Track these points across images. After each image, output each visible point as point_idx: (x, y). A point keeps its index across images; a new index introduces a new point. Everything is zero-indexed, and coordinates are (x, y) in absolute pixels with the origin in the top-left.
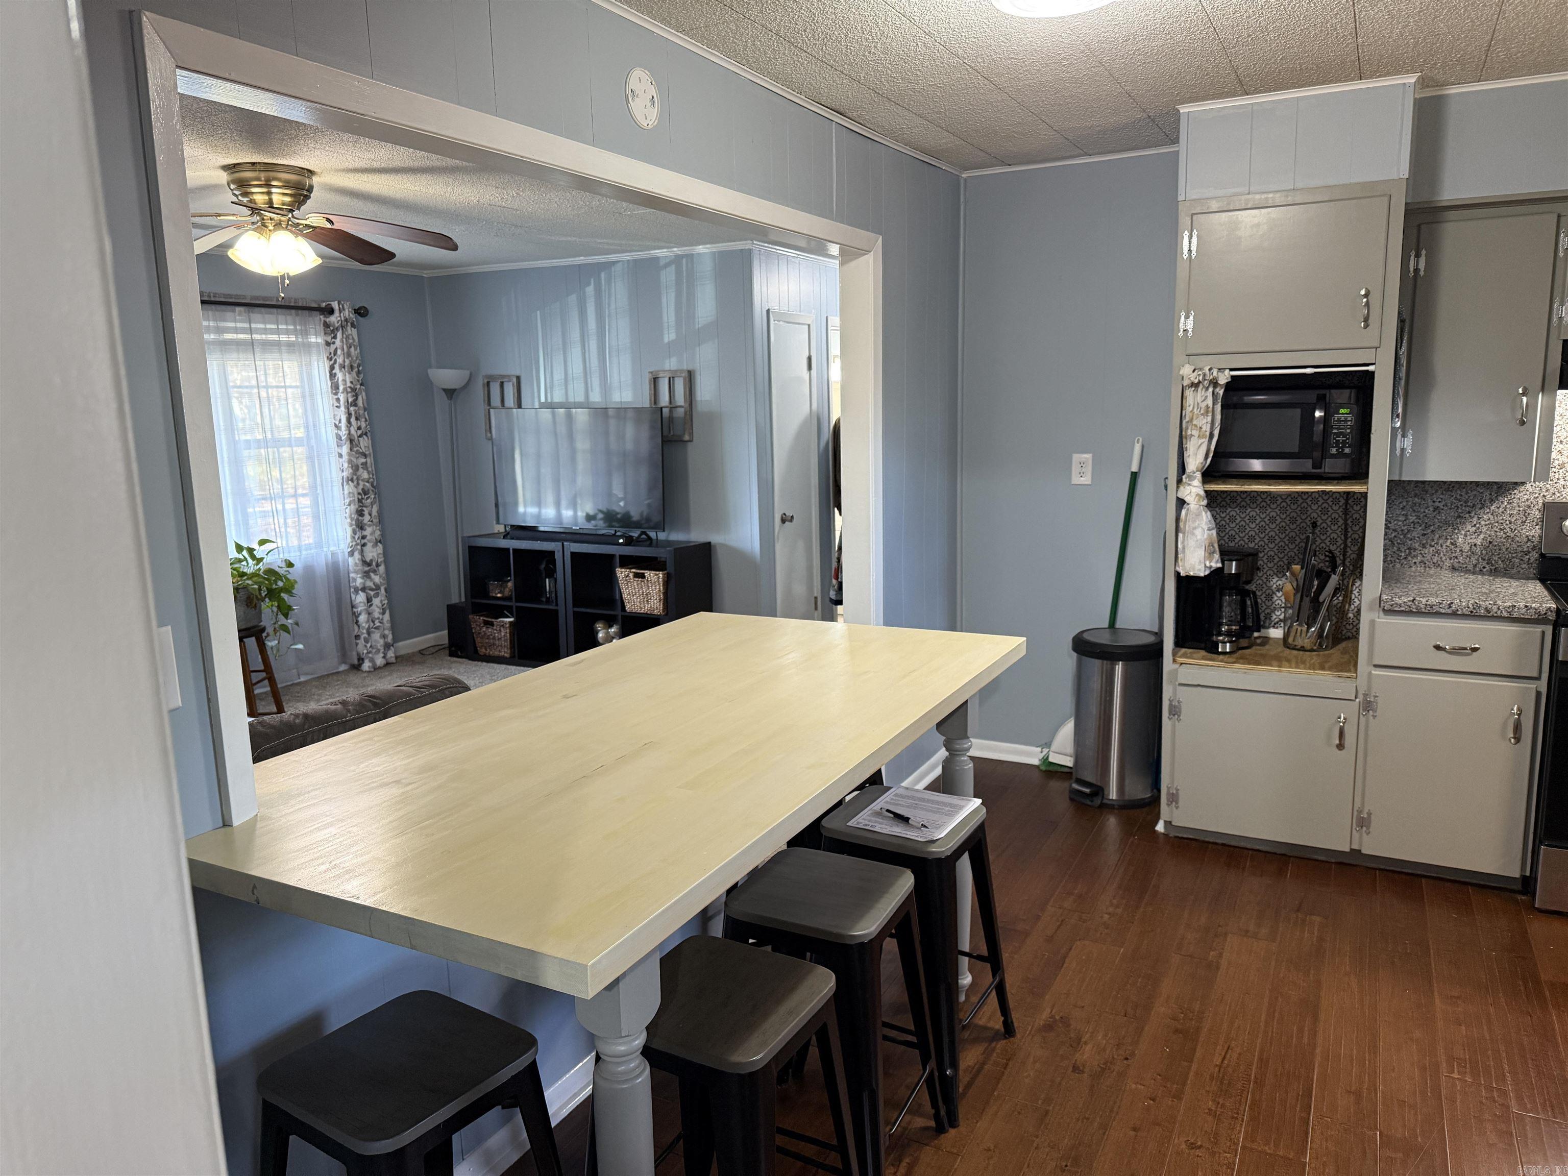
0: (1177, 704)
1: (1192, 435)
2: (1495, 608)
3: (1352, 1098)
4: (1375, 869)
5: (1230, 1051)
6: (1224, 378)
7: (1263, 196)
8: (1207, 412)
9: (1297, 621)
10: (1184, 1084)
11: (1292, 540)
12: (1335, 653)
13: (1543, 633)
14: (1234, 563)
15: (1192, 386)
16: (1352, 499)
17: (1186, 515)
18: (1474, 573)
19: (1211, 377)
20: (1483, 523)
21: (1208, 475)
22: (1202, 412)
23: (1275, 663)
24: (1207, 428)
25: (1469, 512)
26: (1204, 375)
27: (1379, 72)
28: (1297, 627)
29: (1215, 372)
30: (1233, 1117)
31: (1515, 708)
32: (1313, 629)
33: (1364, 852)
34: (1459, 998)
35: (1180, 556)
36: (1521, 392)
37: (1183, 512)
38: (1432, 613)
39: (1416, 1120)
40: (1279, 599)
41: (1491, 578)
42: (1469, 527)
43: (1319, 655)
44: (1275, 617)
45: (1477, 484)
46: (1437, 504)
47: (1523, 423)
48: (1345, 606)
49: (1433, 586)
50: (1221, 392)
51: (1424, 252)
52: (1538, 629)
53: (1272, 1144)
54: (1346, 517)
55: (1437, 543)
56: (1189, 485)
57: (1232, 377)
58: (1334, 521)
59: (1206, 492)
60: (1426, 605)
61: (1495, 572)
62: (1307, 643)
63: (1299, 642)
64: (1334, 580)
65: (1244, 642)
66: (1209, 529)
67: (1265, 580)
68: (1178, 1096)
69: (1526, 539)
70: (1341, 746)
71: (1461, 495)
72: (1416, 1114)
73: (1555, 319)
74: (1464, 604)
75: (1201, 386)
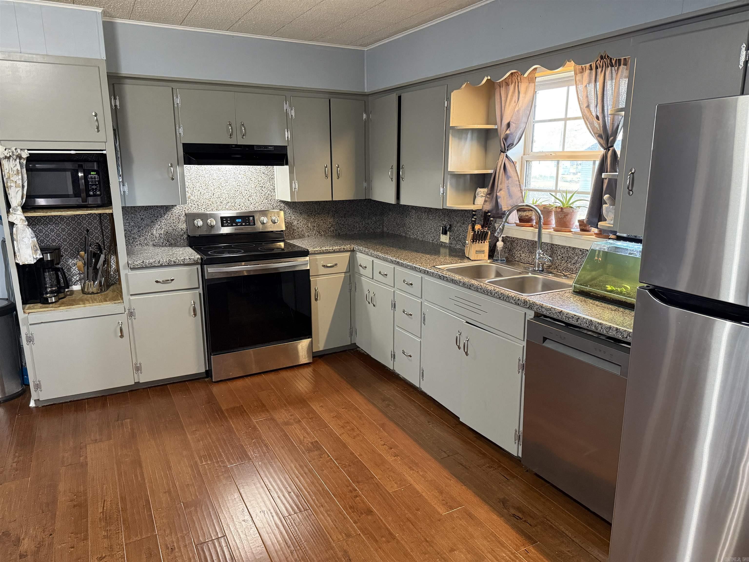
0: (31, 335)
1: (11, 186)
2: (178, 261)
3: (167, 494)
4: (147, 388)
5: (105, 502)
6: (25, 154)
7: (30, 56)
8: (18, 173)
9: (88, 280)
10: (87, 531)
11: (76, 239)
12: (109, 292)
13: (197, 268)
14: (49, 254)
15: (6, 158)
16: (103, 217)
17: (17, 231)
18: (163, 246)
19: (17, 154)
20: (162, 224)
21: (25, 208)
22: (15, 173)
23: (81, 303)
24: (20, 182)
25: (156, 220)
26: (13, 152)
27: (83, 3)
28: (88, 283)
29: (19, 151)
30: (116, 533)
31: (192, 302)
32: (96, 282)
33: (141, 382)
34: (196, 430)
35: (17, 254)
36: (170, 165)
37: (14, 229)
38: (152, 266)
39: (195, 489)
40: (75, 270)
41: (171, 248)
42: (157, 226)
43: (102, 295)
44: (74, 279)
45: (157, 206)
46: (142, 216)
47: (173, 179)
48: (108, 269)
49: (149, 254)
50: (25, 162)
51: (117, 97)
52: (195, 267)
53: (139, 536)
54: (101, 225)
55: (145, 235)
56: (15, 214)
57: (30, 154)
58: (96, 228)
59: (25, 217)
60: (149, 263)
61: (171, 245)
62: (95, 290)
63: (91, 290)
64: (103, 256)
65: (61, 295)
66: (32, 238)
67: (65, 261)
68: (86, 538)
69: (181, 230)
70: (122, 336)
71: (151, 212)
72: (194, 487)
73: (178, 134)
74: (165, 261)
75: (11, 159)
